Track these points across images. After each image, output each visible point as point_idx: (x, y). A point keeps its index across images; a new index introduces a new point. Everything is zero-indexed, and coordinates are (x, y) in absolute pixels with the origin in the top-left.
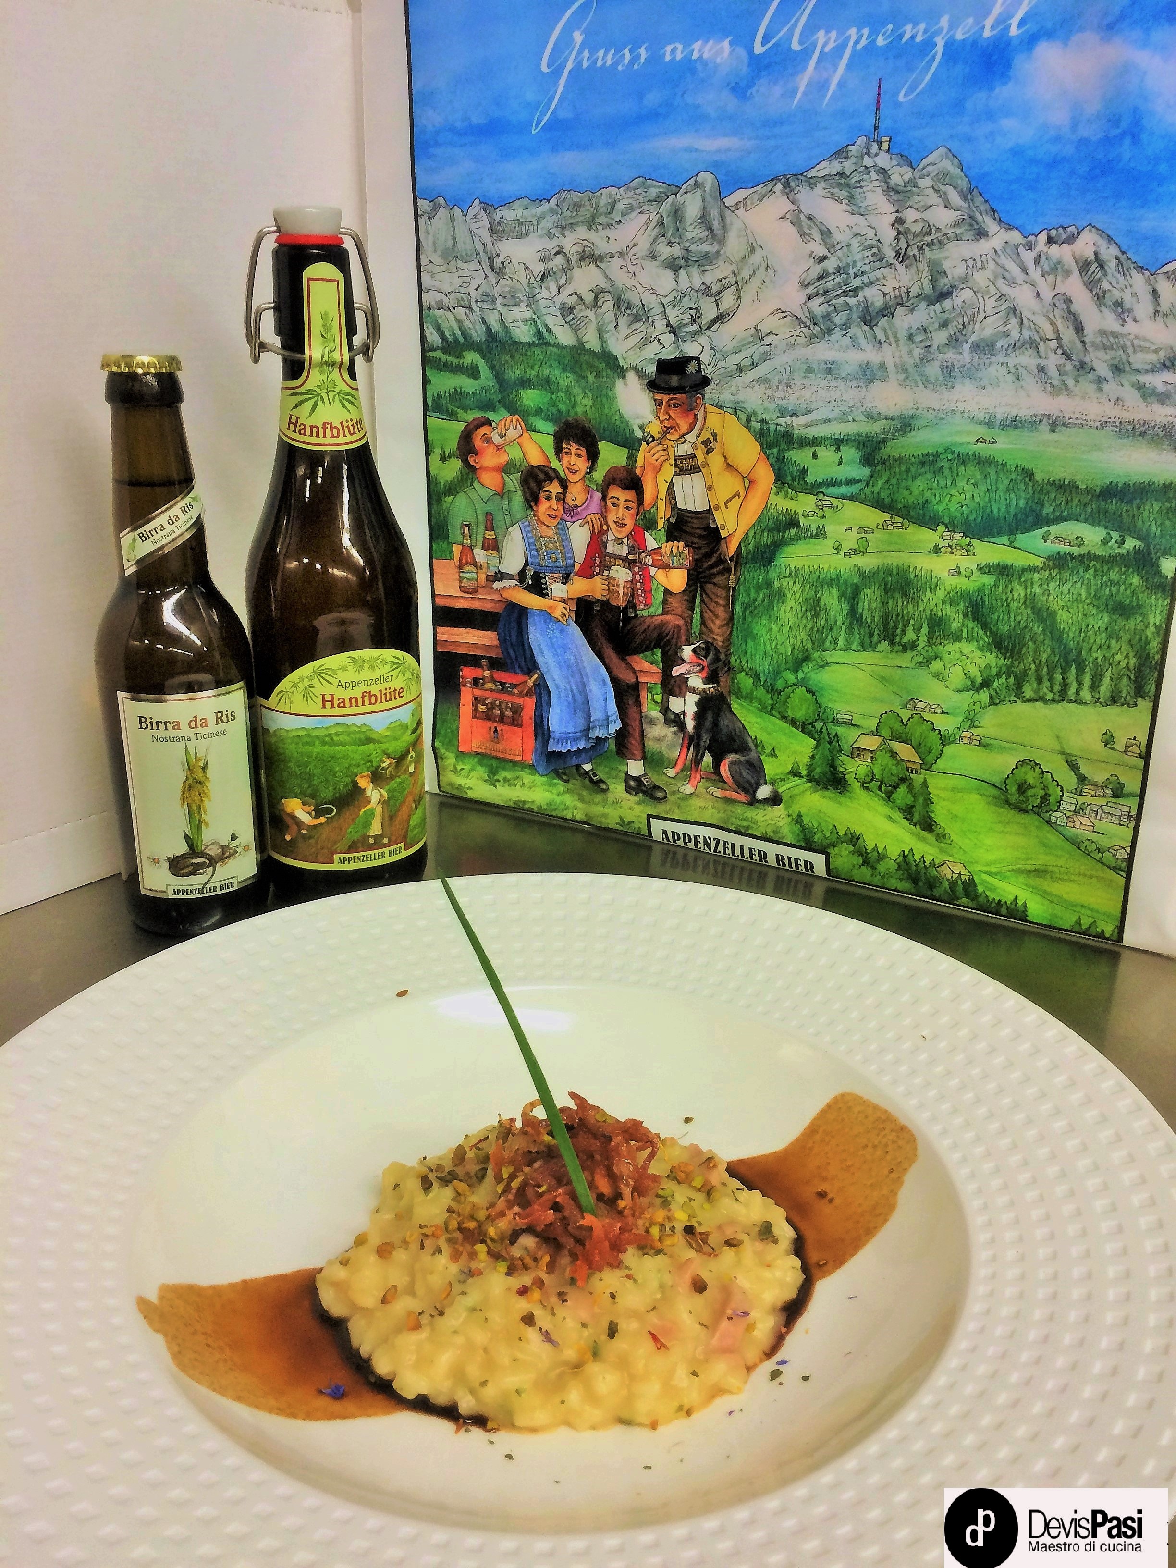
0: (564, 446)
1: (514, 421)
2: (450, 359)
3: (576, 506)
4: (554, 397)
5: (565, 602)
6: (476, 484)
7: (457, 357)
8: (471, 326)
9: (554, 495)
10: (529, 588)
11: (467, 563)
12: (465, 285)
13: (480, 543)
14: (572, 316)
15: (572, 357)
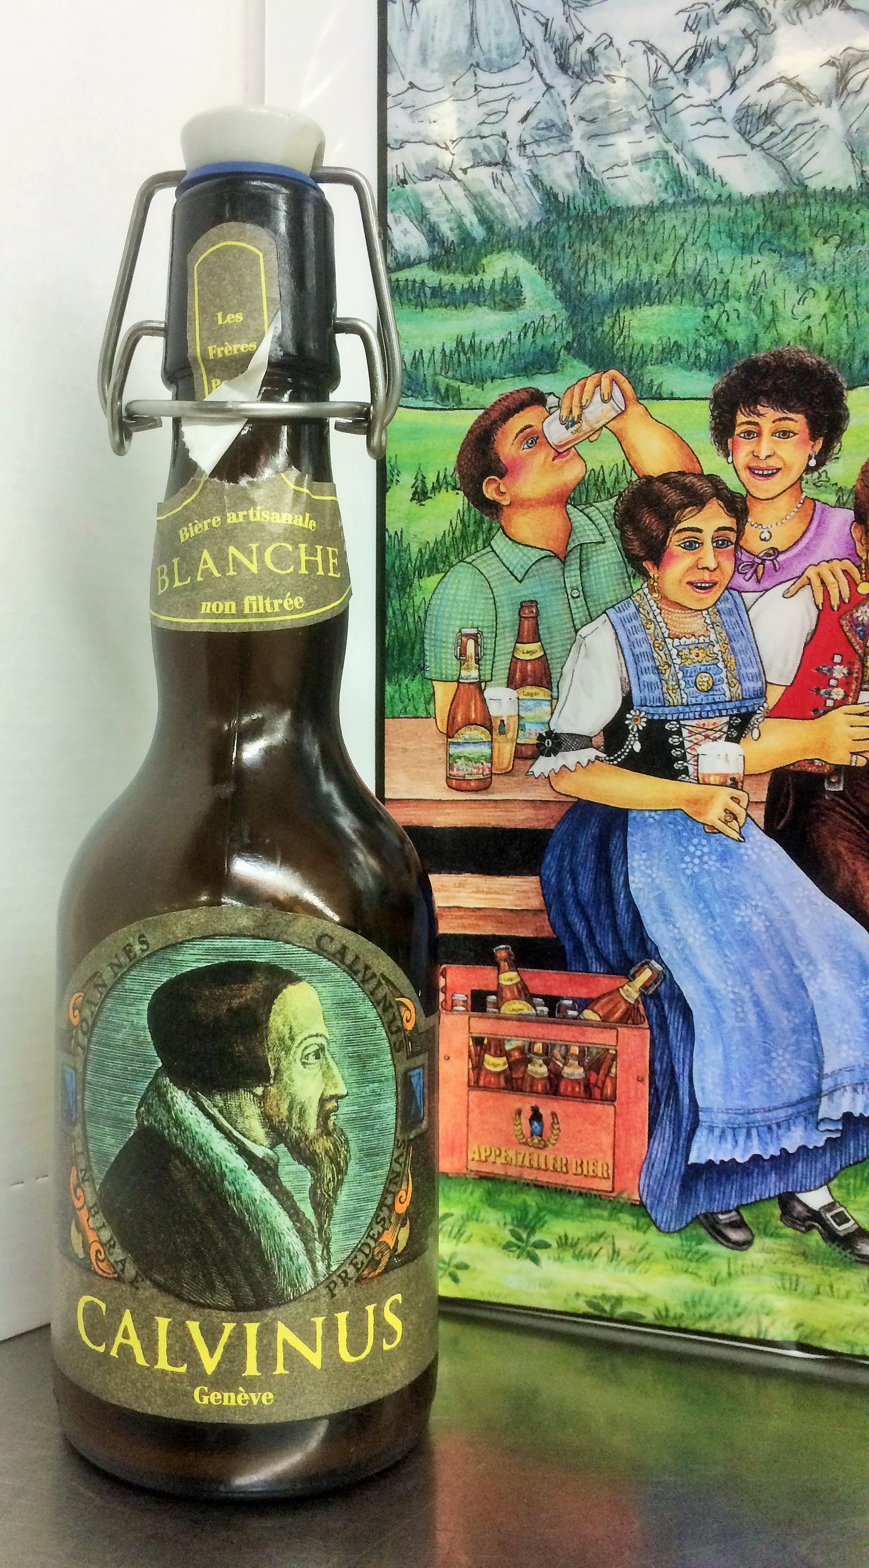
0: (741, 418)
1: (605, 381)
2: (447, 279)
3: (776, 552)
4: (713, 313)
5: (735, 784)
6: (499, 542)
7: (466, 272)
8: (505, 200)
9: (707, 537)
10: (634, 764)
11: (468, 723)
12: (493, 118)
13: (502, 673)
14: (769, 129)
15: (769, 216)
